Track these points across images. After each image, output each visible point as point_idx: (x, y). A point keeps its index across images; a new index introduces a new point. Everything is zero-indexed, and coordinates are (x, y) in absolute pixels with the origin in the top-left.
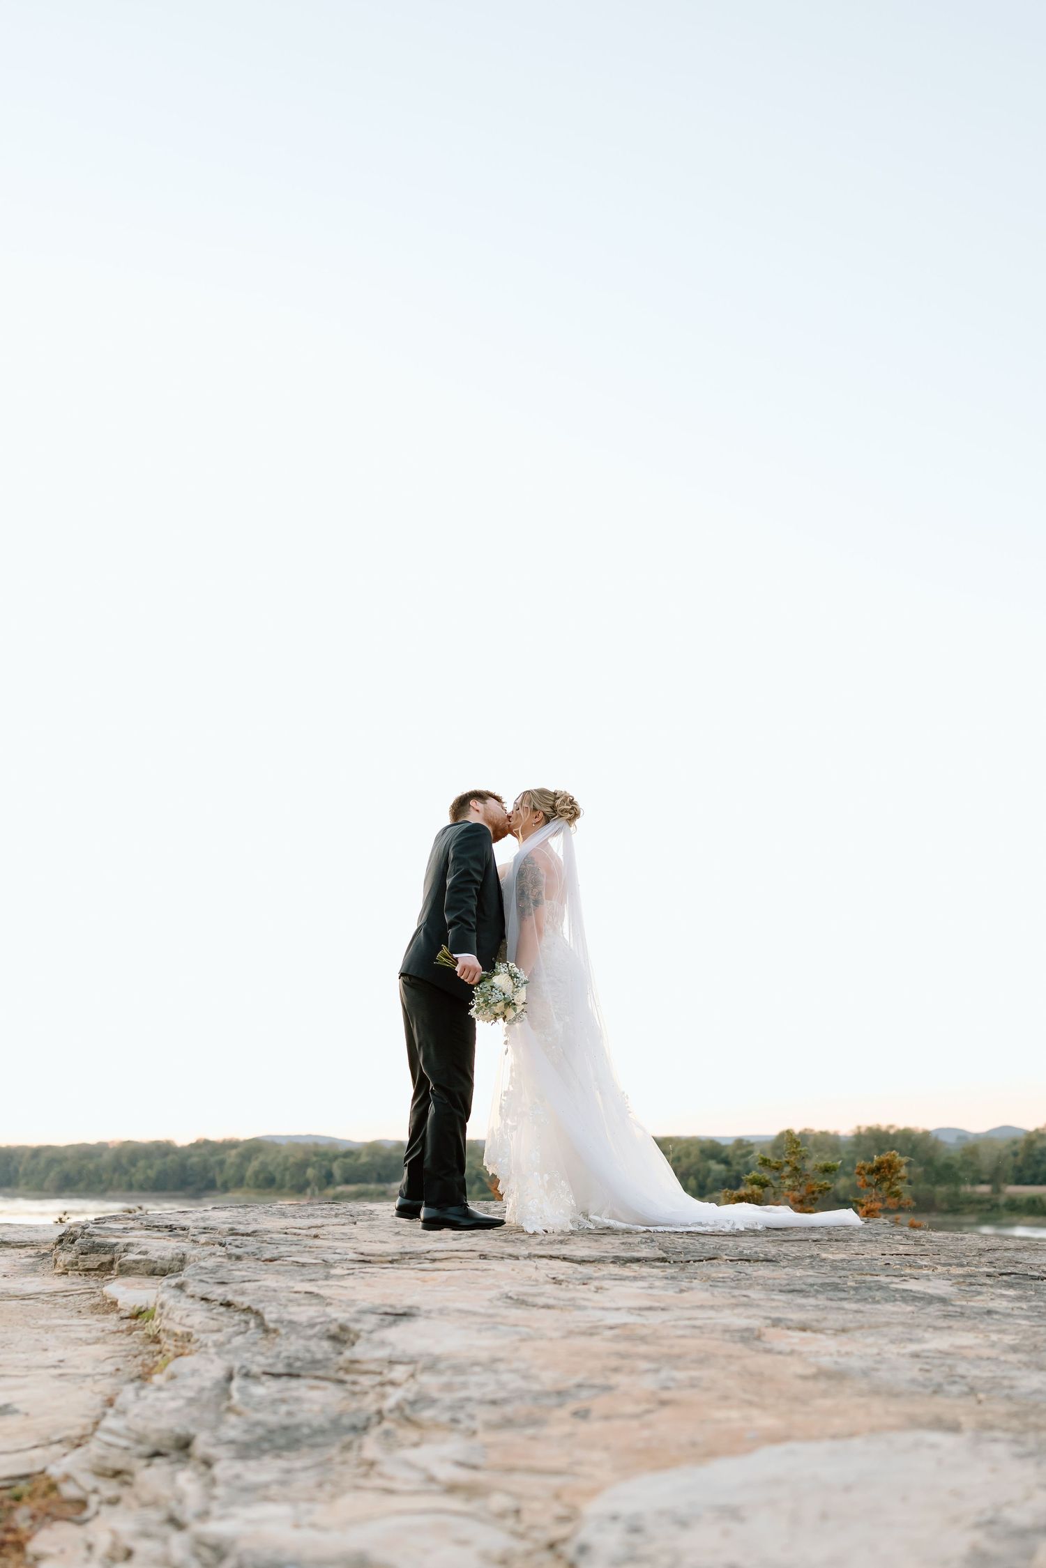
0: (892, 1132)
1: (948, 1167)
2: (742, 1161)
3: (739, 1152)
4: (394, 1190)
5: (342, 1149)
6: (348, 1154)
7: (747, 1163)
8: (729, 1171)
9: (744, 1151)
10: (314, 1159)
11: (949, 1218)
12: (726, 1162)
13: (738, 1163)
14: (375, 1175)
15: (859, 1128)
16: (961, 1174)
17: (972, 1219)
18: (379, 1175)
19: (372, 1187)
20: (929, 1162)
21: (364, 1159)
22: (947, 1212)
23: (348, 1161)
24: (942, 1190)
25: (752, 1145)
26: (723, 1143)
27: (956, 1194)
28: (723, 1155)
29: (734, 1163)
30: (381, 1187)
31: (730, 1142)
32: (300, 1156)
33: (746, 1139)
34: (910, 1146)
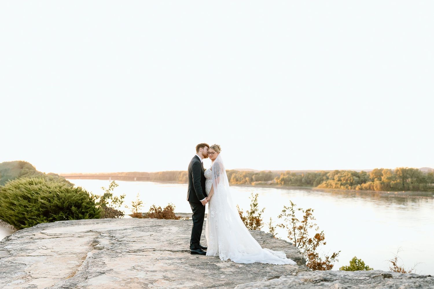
0: (407, 169)
1: (424, 179)
2: (363, 176)
3: (362, 174)
4: (269, 183)
5: (256, 172)
6: (256, 174)
7: (365, 177)
8: (359, 179)
9: (364, 174)
10: (248, 175)
11: (424, 193)
12: (359, 177)
13: (362, 177)
14: (264, 179)
15: (397, 168)
16: (427, 181)
17: (430, 193)
18: (265, 179)
19: (263, 182)
20: (418, 177)
21: (261, 175)
22: (423, 191)
23: (257, 175)
24: (421, 185)
25: (366, 172)
26: (358, 172)
27: (426, 186)
28: (358, 175)
29: (361, 177)
30: (265, 182)
31: (360, 172)
32: (244, 174)
33: (364, 171)
34: (412, 173)
